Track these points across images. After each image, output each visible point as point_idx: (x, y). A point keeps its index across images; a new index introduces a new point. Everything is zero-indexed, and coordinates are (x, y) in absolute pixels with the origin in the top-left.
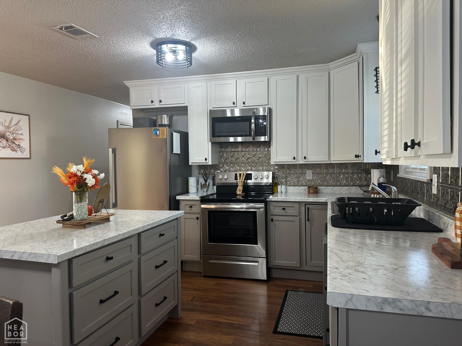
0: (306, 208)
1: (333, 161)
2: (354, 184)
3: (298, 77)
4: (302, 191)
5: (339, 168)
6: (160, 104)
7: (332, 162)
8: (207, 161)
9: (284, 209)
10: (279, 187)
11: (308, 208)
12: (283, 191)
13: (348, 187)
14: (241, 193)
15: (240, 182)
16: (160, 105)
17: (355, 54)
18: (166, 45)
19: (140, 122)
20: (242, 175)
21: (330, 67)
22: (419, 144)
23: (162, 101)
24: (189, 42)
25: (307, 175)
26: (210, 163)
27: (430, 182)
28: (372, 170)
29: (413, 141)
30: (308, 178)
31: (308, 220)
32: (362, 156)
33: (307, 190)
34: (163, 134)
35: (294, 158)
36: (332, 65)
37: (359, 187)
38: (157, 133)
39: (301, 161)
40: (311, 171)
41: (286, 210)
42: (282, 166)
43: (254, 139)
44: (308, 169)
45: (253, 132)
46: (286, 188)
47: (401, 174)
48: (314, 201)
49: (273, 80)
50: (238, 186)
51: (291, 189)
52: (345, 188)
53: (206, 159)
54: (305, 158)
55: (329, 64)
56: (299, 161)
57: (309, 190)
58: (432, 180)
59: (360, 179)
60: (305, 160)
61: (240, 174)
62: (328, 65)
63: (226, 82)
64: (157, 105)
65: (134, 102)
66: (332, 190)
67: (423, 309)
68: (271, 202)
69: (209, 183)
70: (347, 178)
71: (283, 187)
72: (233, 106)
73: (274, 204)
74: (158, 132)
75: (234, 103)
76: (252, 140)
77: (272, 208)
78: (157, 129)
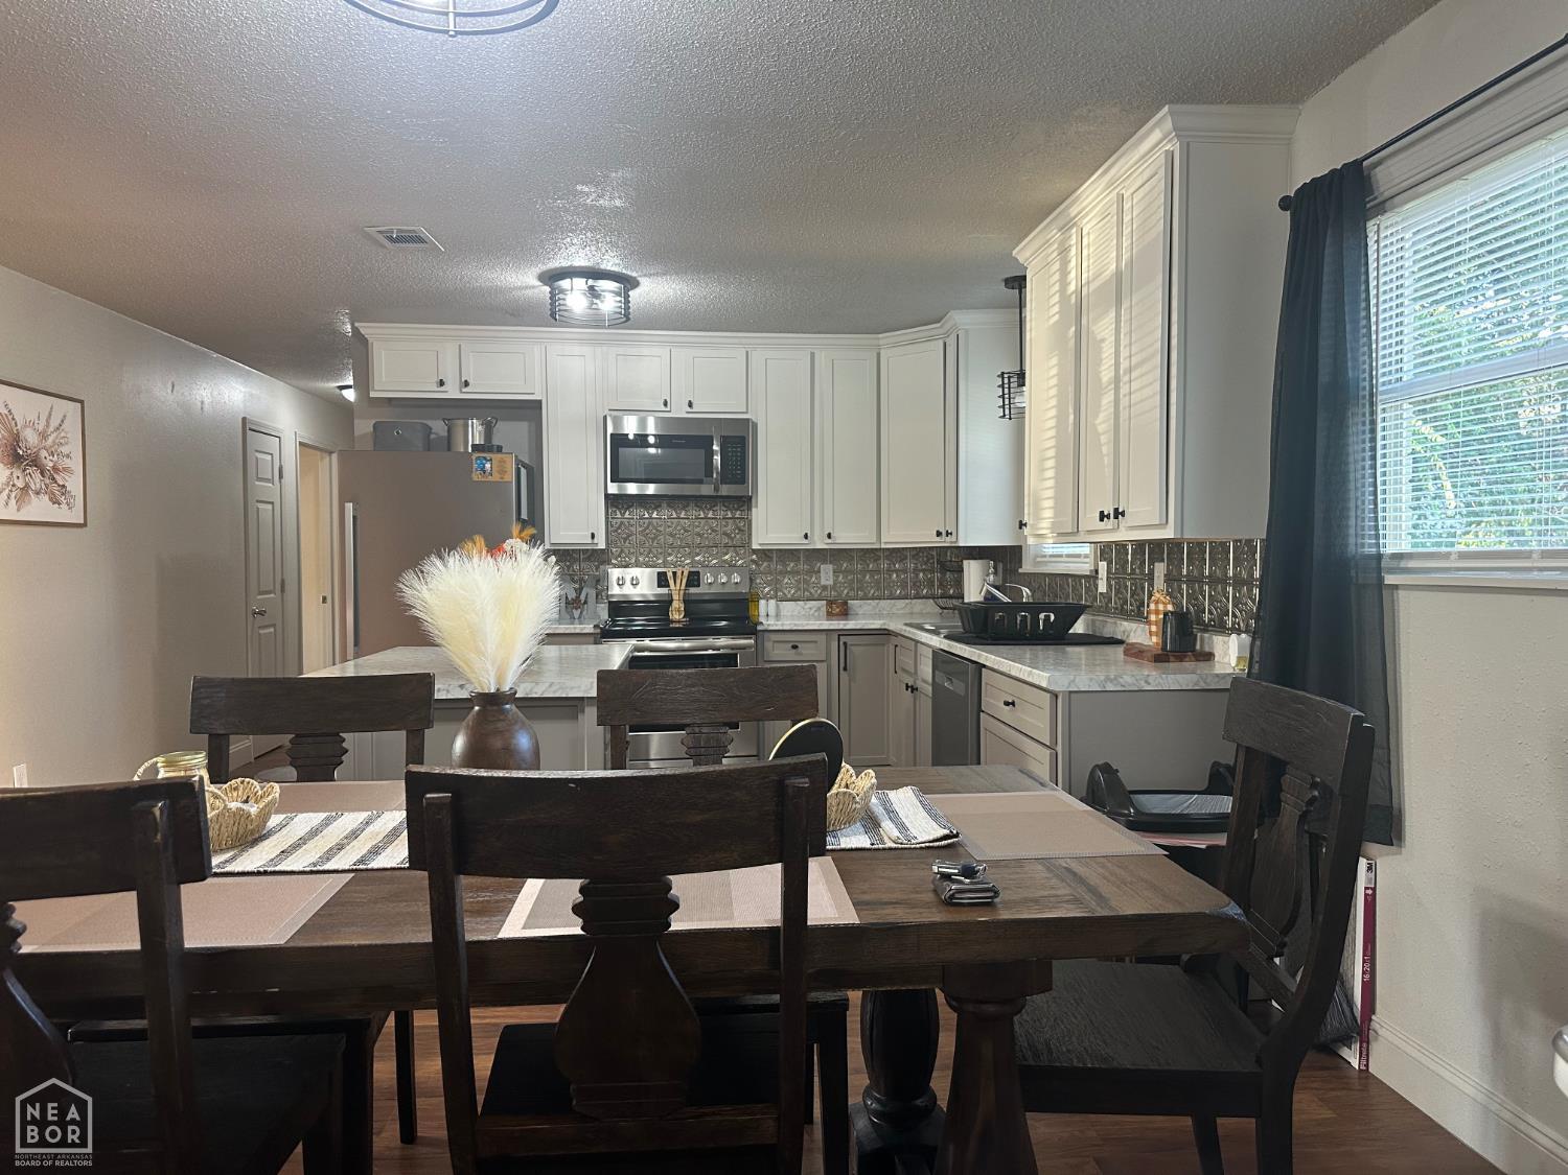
0: (841, 643)
1: (886, 543)
2: (917, 593)
3: (813, 355)
4: (812, 611)
5: (888, 559)
6: (464, 390)
7: (883, 546)
8: (596, 541)
9: (795, 647)
10: (762, 602)
11: (845, 643)
12: (772, 612)
13: (907, 601)
14: (682, 616)
15: (676, 589)
16: (461, 392)
17: (938, 325)
18: (569, 280)
19: (398, 433)
20: (679, 574)
21: (881, 342)
22: (1123, 514)
23: (471, 381)
24: (635, 278)
25: (822, 574)
26: (602, 546)
27: (1094, 574)
28: (965, 562)
29: (1116, 510)
30: (823, 582)
31: (845, 669)
32: (954, 534)
33: (824, 609)
34: (502, 472)
35: (806, 536)
36: (885, 338)
37: (931, 601)
38: (484, 467)
39: (820, 544)
40: (831, 566)
41: (799, 650)
42: (765, 554)
43: (716, 489)
44: (824, 562)
45: (717, 473)
46: (777, 606)
47: (1027, 567)
48: (858, 627)
49: (757, 357)
50: (671, 602)
51: (787, 607)
52: (901, 603)
53: (593, 536)
54: (829, 536)
55: (880, 336)
56: (815, 543)
57: (831, 607)
58: (1097, 571)
59: (931, 583)
60: (830, 541)
61: (674, 573)
62: (878, 339)
63: (645, 351)
64: (452, 392)
65: (384, 379)
66: (874, 608)
67: (1143, 683)
68: (766, 635)
69: (586, 598)
70: (878, 582)
71: (772, 602)
72: (663, 408)
73: (774, 637)
74: (488, 466)
75: (665, 404)
76: (712, 493)
77: (768, 645)
78: (485, 458)
